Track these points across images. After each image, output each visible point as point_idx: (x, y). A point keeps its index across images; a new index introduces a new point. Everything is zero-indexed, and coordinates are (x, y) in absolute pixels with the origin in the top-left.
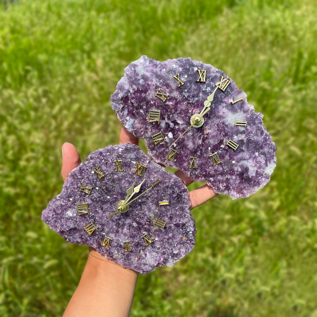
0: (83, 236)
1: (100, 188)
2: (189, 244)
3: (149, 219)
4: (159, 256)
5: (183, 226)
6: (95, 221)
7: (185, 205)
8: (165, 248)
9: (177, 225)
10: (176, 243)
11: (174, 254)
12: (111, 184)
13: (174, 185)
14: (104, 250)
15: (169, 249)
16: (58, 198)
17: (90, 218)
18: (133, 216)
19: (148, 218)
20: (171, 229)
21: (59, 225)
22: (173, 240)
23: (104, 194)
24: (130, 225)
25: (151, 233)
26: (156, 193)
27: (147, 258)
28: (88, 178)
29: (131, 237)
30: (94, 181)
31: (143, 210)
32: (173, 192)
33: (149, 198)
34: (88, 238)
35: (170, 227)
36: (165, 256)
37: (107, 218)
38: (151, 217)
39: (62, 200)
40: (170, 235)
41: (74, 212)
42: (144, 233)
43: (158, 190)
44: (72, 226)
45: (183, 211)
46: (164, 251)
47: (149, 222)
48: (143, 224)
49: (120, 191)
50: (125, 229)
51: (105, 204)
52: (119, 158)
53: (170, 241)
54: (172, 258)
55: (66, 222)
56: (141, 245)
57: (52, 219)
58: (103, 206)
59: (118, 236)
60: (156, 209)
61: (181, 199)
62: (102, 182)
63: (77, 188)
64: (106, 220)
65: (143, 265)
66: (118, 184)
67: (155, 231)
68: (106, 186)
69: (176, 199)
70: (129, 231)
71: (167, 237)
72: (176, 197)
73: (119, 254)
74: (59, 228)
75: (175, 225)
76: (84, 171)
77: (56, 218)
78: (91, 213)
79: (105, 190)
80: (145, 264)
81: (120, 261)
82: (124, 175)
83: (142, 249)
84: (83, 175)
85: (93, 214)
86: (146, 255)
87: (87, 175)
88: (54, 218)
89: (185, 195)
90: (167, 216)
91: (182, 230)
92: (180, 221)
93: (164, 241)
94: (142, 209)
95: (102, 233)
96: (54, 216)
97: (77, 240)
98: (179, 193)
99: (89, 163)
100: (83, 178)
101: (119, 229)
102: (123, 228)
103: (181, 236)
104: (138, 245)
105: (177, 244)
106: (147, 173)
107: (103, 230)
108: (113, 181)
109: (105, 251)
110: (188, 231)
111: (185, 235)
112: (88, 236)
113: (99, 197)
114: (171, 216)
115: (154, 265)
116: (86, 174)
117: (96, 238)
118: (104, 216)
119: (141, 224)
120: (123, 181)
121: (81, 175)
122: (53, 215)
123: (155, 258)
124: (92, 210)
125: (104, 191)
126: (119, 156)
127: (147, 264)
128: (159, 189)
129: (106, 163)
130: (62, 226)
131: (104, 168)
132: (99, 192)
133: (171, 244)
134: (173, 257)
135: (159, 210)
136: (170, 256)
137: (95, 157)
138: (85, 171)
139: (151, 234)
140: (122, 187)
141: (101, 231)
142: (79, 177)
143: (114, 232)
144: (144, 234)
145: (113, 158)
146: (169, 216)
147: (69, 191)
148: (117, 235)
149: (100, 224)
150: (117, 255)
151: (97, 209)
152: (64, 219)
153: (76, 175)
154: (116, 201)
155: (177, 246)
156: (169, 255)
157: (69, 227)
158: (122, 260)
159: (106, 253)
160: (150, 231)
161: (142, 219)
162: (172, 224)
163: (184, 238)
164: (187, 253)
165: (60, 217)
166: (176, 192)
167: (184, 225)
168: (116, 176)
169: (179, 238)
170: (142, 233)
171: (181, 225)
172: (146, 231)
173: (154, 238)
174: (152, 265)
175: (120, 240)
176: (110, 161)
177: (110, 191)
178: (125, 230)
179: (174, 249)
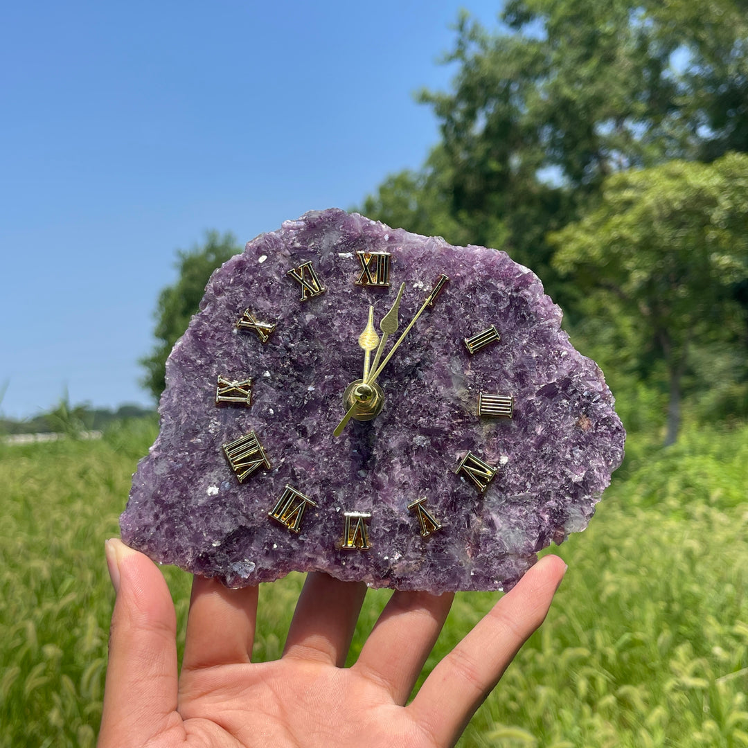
0: (275, 546)
1: (276, 370)
2: (607, 435)
3: (458, 408)
4: (534, 511)
5: (565, 389)
6: (295, 479)
7: (547, 322)
8: (539, 478)
9: (549, 393)
10: (569, 449)
11: (576, 484)
12: (304, 347)
13: (488, 277)
14: (356, 565)
15: (554, 477)
16: (155, 454)
17: (278, 477)
18: (405, 417)
19: (453, 406)
20: (534, 410)
21: (184, 541)
22: (553, 443)
23: (293, 385)
24: (407, 449)
25: (481, 447)
26: (444, 319)
27: (499, 534)
28: (227, 354)
29: (424, 485)
30: (249, 355)
31: (428, 386)
32: (496, 298)
33: (433, 344)
34: (295, 546)
35: (529, 406)
36: (552, 503)
37: (327, 455)
38: (459, 400)
39: (171, 453)
40: (539, 430)
41: (219, 479)
42: (458, 456)
43: (449, 310)
44: (228, 527)
45: (545, 341)
46: (541, 490)
47: (461, 416)
48: (446, 429)
49: (337, 356)
50: (398, 467)
51: (307, 415)
52: (298, 259)
53: (547, 448)
54: (574, 502)
55: (207, 520)
56: (465, 499)
57: (158, 529)
58: (303, 423)
59: (384, 497)
60: (465, 368)
61: (526, 308)
62: (275, 349)
63: (205, 399)
64: (327, 462)
65: (496, 562)
66: (322, 337)
67: (489, 435)
68: (291, 358)
69: (510, 314)
70: (412, 467)
71: (532, 441)
72: (508, 309)
73: (408, 558)
74: (190, 550)
75: (539, 393)
76: (208, 340)
77: (169, 520)
78: (274, 461)
79: (291, 372)
80: (502, 557)
81: (418, 581)
82: (330, 304)
83: (473, 511)
84: (209, 350)
85: (283, 460)
86: (491, 524)
87: (221, 346)
88: (162, 523)
89: (534, 294)
90: (507, 376)
91: (568, 399)
92: (549, 376)
93: (529, 456)
94: (424, 386)
95: (332, 509)
96: (162, 517)
97: (261, 566)
98: (515, 294)
99: (214, 309)
100: (212, 362)
101: (379, 475)
102: (388, 469)
103: (572, 421)
104: (453, 503)
105: (571, 451)
106: (396, 271)
107: (330, 499)
108: (307, 334)
109: (362, 567)
110: (588, 397)
111: (584, 413)
112: (290, 540)
113: (280, 400)
114: (519, 371)
115: (529, 546)
116: (219, 343)
117: (318, 533)
118: (319, 451)
119: (439, 431)
120: (336, 324)
121: (204, 355)
122: (156, 516)
123: (522, 521)
124: (273, 448)
125: (292, 376)
126: (296, 255)
127: (507, 554)
128: (449, 304)
129: (268, 289)
130: (197, 538)
131: (266, 305)
132: (275, 384)
133: (553, 459)
134: (575, 496)
135: (477, 369)
136: (567, 498)
137: (229, 285)
138: (212, 337)
139: (480, 451)
140: (339, 343)
141: (326, 505)
142: (199, 362)
143: (366, 492)
144: (460, 459)
145: (281, 265)
146: (512, 375)
147: (183, 416)
148: (380, 498)
149: (316, 483)
150: (405, 562)
151: (290, 440)
152: (197, 515)
153: (187, 359)
154: (336, 390)
155: (572, 456)
156: (563, 497)
157: (220, 533)
158: (425, 571)
159: (368, 569)
160: (474, 443)
161: (435, 417)
162: (531, 394)
163: (585, 424)
164: (612, 465)
165: (181, 514)
166: (504, 293)
167: (566, 383)
168: (309, 317)
169: (569, 428)
170: (452, 460)
171: (560, 385)
172: (460, 447)
173: (496, 460)
174: (523, 549)
175: (396, 509)
176: (276, 278)
177: (308, 369)
178: (400, 472)
179: (568, 471)
